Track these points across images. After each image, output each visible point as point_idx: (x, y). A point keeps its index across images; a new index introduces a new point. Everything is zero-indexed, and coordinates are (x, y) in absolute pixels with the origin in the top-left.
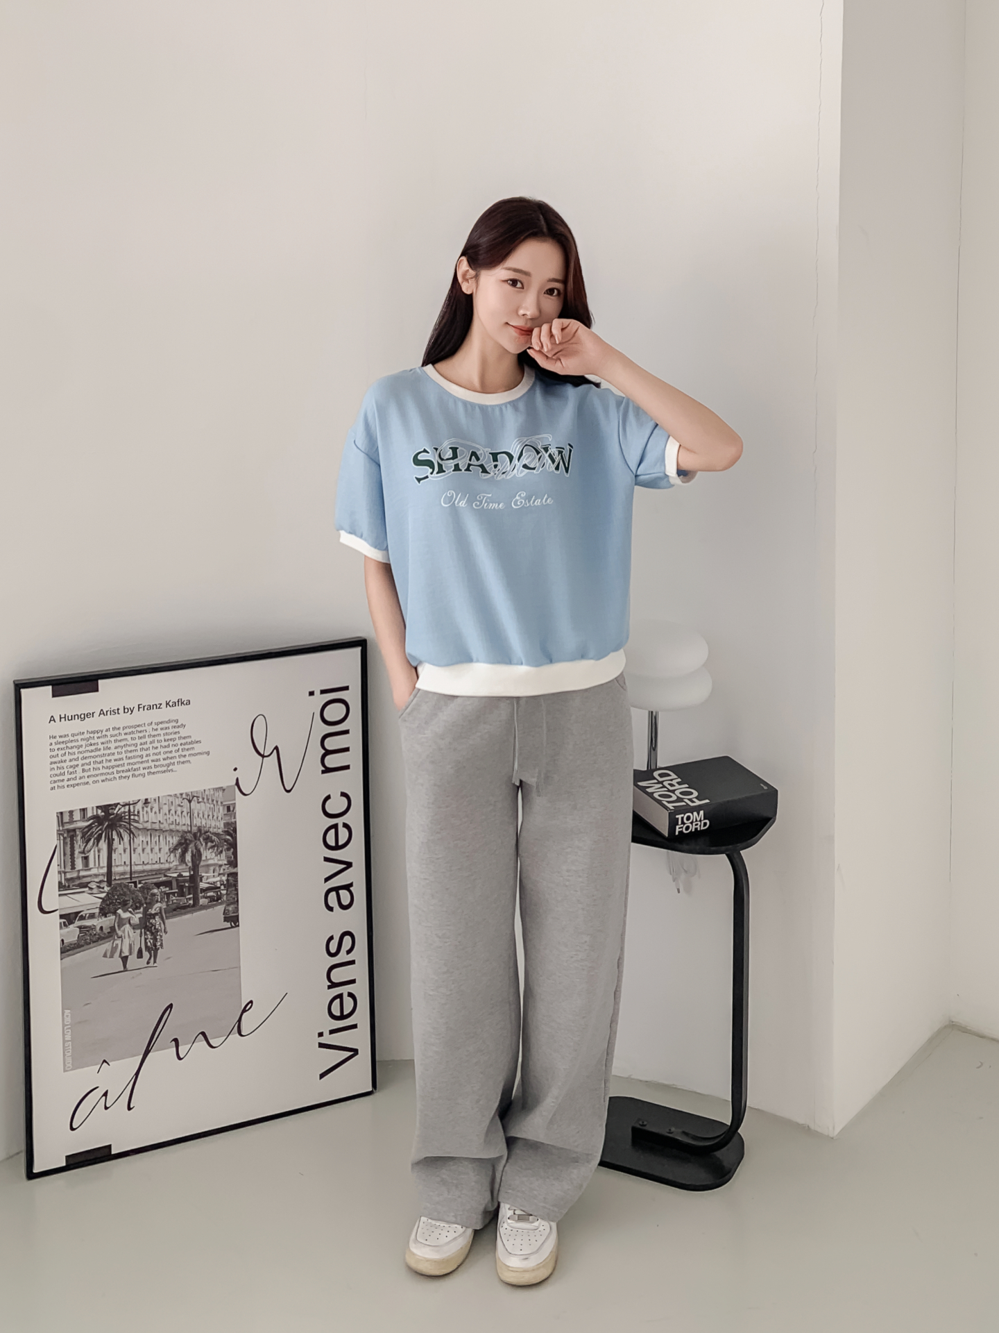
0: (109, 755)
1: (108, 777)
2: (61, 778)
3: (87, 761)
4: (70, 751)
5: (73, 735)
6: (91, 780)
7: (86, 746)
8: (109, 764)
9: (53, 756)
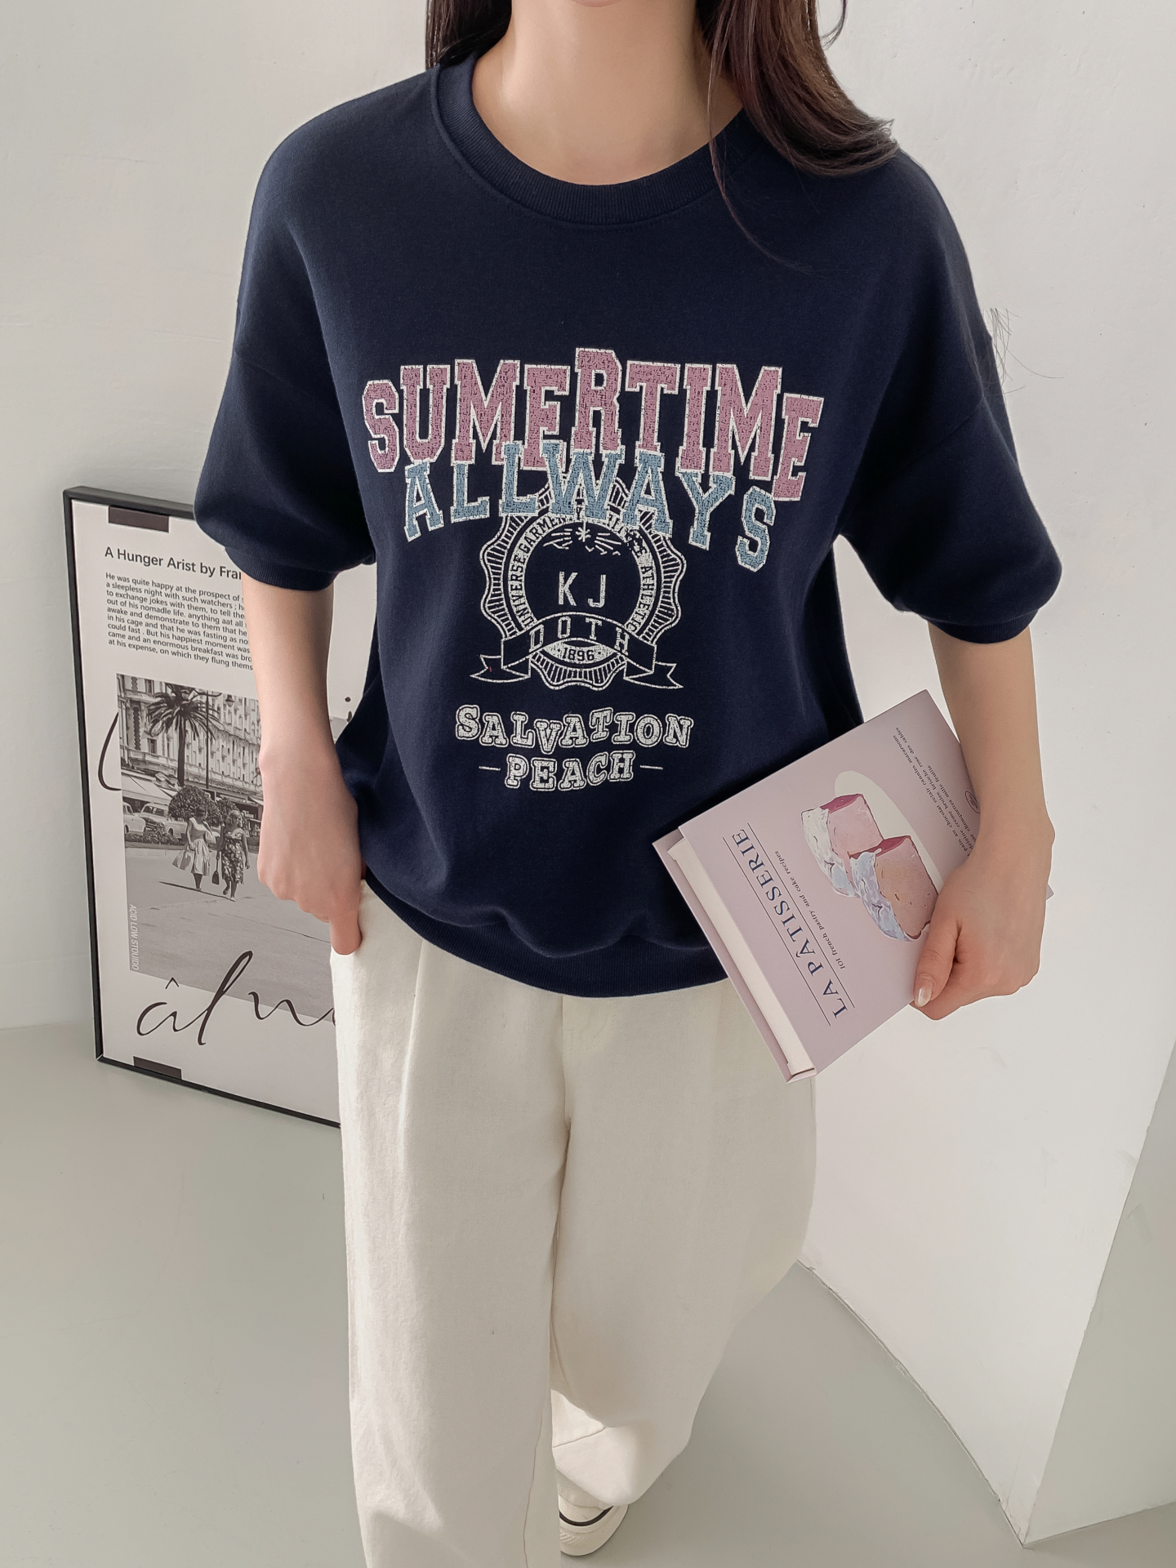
0: (181, 623)
1: (180, 650)
2: (121, 632)
3: (154, 622)
4: (132, 602)
5: (135, 582)
6: (158, 647)
7: (152, 601)
8: (181, 635)
9: (111, 602)
